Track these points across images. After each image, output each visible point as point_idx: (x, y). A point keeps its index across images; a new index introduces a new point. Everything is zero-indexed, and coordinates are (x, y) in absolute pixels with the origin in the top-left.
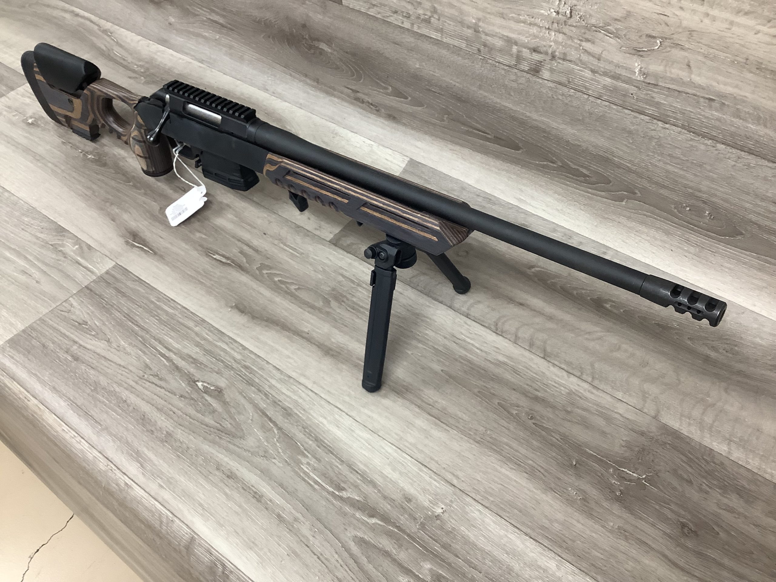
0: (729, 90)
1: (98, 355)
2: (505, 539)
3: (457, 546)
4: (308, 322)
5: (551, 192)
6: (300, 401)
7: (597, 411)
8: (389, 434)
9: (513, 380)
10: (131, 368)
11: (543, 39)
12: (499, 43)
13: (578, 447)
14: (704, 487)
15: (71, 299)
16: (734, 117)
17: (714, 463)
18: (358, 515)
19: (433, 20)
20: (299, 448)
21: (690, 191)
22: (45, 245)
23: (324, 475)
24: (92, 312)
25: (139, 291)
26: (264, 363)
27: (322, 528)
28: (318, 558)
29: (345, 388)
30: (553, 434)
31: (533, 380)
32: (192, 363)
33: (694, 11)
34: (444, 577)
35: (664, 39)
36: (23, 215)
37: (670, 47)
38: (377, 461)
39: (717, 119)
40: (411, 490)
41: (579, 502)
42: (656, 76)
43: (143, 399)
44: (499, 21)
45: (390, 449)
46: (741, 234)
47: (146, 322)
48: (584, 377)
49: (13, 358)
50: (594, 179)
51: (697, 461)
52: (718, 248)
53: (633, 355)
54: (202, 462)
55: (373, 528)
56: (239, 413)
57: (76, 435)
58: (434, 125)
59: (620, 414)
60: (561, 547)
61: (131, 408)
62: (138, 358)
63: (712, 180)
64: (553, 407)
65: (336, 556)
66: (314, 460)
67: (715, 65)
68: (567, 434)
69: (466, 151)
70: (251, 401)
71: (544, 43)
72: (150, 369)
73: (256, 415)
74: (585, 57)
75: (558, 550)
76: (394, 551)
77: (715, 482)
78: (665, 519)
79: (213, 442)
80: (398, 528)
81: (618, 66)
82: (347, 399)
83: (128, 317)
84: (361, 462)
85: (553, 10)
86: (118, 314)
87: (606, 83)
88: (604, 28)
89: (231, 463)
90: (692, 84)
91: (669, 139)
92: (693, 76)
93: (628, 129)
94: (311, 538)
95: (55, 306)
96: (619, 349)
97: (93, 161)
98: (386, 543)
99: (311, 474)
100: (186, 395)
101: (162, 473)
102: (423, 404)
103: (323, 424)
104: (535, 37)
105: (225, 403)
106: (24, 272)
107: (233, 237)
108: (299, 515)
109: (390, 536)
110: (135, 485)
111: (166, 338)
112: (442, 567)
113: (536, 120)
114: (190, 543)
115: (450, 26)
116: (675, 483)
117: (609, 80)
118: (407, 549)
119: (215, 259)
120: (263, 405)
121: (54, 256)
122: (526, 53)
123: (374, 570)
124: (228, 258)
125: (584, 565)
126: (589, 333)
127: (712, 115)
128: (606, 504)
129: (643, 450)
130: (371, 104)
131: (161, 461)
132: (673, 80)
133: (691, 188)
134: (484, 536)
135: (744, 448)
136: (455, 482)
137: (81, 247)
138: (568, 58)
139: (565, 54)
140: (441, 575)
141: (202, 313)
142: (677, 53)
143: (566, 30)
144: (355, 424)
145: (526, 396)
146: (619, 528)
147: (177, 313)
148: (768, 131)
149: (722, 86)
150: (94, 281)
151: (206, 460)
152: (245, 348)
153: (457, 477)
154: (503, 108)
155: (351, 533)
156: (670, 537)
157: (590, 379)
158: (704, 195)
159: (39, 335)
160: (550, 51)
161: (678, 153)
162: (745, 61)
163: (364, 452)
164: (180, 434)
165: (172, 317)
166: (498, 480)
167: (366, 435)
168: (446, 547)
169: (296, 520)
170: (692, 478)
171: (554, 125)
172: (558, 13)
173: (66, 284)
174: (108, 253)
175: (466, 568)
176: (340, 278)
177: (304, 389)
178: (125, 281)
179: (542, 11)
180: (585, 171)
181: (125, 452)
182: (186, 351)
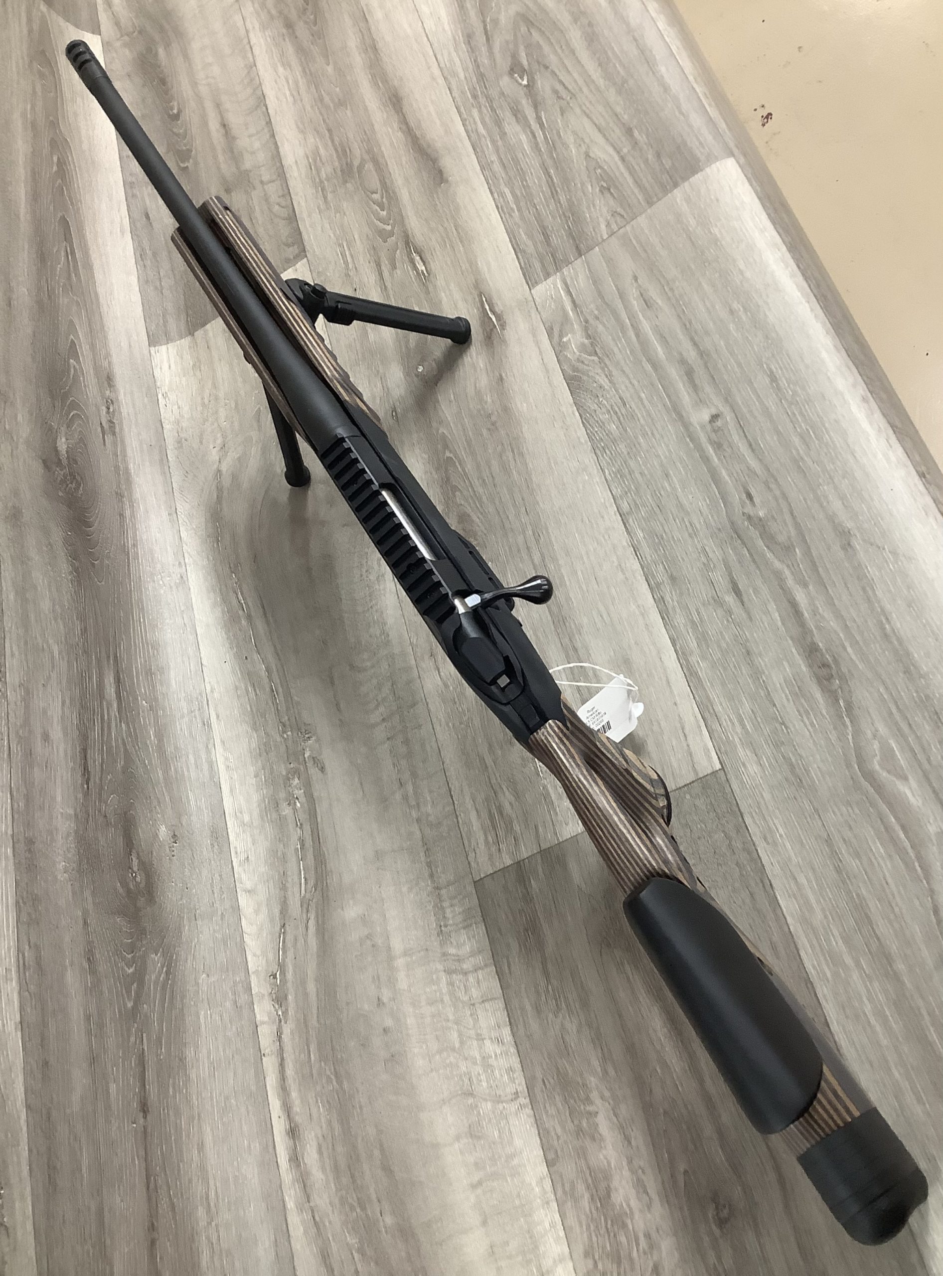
4: (392, 144)
15: (605, 236)
22: (605, 359)
47: (539, 179)
72: (561, 107)
73: (495, 38)
83: (553, 192)
95: (628, 227)
105: (514, 54)
106: (648, 303)
111: (529, 151)
120: (484, 49)
124: (412, 260)
141: (478, 180)
150: (568, 264)
152: (464, 123)
165: (509, 181)
173: (602, 269)
174: (534, 313)
178: (534, 255)
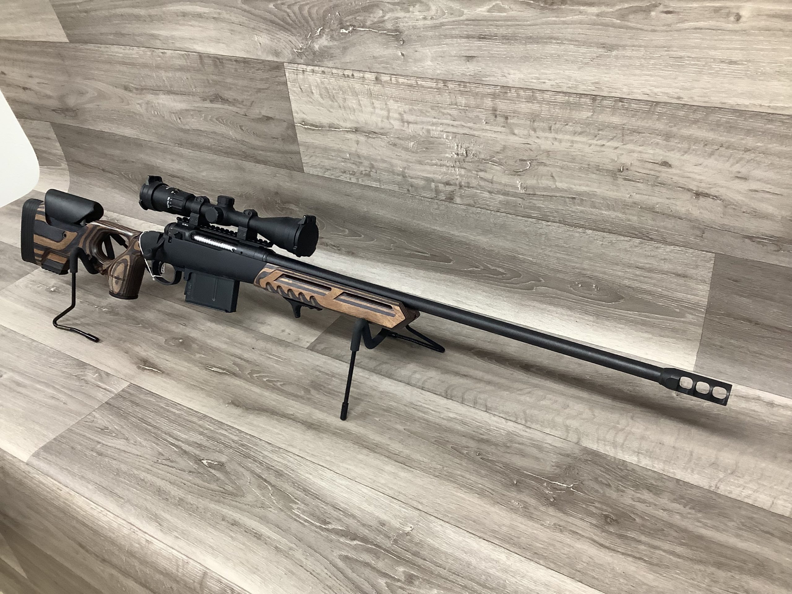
0: (584, 189)
1: (119, 449)
2: (464, 543)
3: (423, 553)
4: (293, 407)
5: (480, 292)
6: (289, 464)
7: (532, 444)
8: (364, 479)
9: (463, 430)
10: (147, 456)
11: (452, 174)
12: (422, 183)
13: (517, 471)
14: (621, 487)
15: (93, 413)
16: (592, 208)
17: (627, 470)
18: (342, 540)
19: (372, 174)
20: (291, 498)
21: (578, 270)
22: (70, 376)
23: (312, 515)
24: (112, 420)
25: (150, 400)
26: (258, 441)
27: (313, 552)
28: (311, 573)
29: (326, 451)
30: (497, 464)
31: (478, 427)
32: (198, 447)
33: (546, 138)
34: (415, 576)
35: (532, 160)
36: (50, 357)
37: (537, 165)
38: (356, 500)
39: (581, 212)
40: (384, 517)
41: (521, 510)
42: (533, 188)
43: (158, 477)
44: (418, 167)
45: (365, 490)
46: (623, 298)
47: (157, 422)
48: (519, 421)
49: (46, 459)
50: (508, 275)
51: (613, 470)
52: (609, 313)
53: (556, 402)
54: (210, 516)
55: (355, 548)
56: (238, 479)
57: (103, 509)
58: (385, 253)
59: (550, 444)
60: (509, 543)
61: (148, 484)
62: (152, 449)
63: (590, 259)
64: (496, 445)
65: (326, 571)
66: (303, 505)
67: (569, 173)
68: (508, 463)
69: (412, 271)
70: (248, 469)
71: (453, 178)
72: (162, 455)
73: (253, 479)
74: (482, 183)
75: (507, 546)
76: (373, 562)
77: (629, 483)
78: (591, 514)
79: (219, 502)
80: (375, 545)
81: (505, 185)
82: (328, 458)
83: (142, 420)
84: (342, 502)
85: (453, 153)
86: (134, 419)
87: (500, 199)
88: (491, 160)
89: (234, 515)
90: (557, 189)
91: (553, 233)
92: (557, 183)
93: (523, 231)
94: (304, 560)
95: (80, 419)
96: (545, 398)
97: (106, 313)
98: (366, 557)
99: (301, 515)
100: (194, 470)
101: (177, 527)
102: (391, 455)
103: (309, 479)
104: (446, 174)
105: (227, 473)
106: (53, 398)
107: (227, 354)
108: (293, 546)
109: (370, 552)
110: (155, 540)
111: (175, 432)
112: (413, 569)
113: (458, 236)
114: (203, 578)
115: (385, 176)
116: (597, 487)
117: (502, 197)
118: (384, 560)
119: (213, 371)
120: (258, 471)
121: (77, 384)
122: (441, 187)
123: (358, 577)
124: (224, 369)
125: (528, 554)
126: (521, 390)
127: (577, 209)
128: (543, 508)
129: (570, 467)
130: (334, 246)
131: (176, 519)
132: (545, 189)
133: (577, 268)
134: (446, 543)
135: (650, 457)
136: (420, 507)
137: (100, 375)
138: (471, 186)
139: (468, 183)
140: (412, 574)
141: (204, 411)
142: (542, 169)
143: (465, 165)
144: (335, 475)
145: (474, 439)
146: (555, 524)
147: (183, 413)
148: (616, 214)
149: (578, 187)
150: (113, 398)
151: (213, 514)
152: (241, 432)
153: (421, 503)
154: (432, 231)
155: (337, 553)
156: (596, 526)
157: (523, 422)
158: (589, 272)
159: (68, 440)
160: (457, 182)
161: (561, 242)
162: (587, 166)
163: (344, 495)
164: (190, 498)
165: (179, 416)
166: (455, 502)
167: (344, 482)
168: (416, 554)
169: (291, 549)
170: (610, 482)
171: (472, 237)
172: (458, 154)
173: (89, 402)
174: (122, 377)
175: (433, 567)
176: (318, 373)
177: (292, 456)
178: (138, 395)
179: (447, 155)
180: (501, 270)
181: (145, 516)
182: (192, 439)
